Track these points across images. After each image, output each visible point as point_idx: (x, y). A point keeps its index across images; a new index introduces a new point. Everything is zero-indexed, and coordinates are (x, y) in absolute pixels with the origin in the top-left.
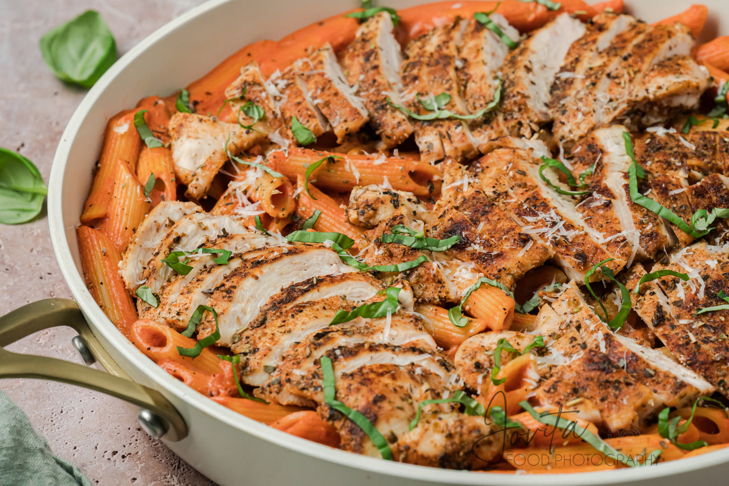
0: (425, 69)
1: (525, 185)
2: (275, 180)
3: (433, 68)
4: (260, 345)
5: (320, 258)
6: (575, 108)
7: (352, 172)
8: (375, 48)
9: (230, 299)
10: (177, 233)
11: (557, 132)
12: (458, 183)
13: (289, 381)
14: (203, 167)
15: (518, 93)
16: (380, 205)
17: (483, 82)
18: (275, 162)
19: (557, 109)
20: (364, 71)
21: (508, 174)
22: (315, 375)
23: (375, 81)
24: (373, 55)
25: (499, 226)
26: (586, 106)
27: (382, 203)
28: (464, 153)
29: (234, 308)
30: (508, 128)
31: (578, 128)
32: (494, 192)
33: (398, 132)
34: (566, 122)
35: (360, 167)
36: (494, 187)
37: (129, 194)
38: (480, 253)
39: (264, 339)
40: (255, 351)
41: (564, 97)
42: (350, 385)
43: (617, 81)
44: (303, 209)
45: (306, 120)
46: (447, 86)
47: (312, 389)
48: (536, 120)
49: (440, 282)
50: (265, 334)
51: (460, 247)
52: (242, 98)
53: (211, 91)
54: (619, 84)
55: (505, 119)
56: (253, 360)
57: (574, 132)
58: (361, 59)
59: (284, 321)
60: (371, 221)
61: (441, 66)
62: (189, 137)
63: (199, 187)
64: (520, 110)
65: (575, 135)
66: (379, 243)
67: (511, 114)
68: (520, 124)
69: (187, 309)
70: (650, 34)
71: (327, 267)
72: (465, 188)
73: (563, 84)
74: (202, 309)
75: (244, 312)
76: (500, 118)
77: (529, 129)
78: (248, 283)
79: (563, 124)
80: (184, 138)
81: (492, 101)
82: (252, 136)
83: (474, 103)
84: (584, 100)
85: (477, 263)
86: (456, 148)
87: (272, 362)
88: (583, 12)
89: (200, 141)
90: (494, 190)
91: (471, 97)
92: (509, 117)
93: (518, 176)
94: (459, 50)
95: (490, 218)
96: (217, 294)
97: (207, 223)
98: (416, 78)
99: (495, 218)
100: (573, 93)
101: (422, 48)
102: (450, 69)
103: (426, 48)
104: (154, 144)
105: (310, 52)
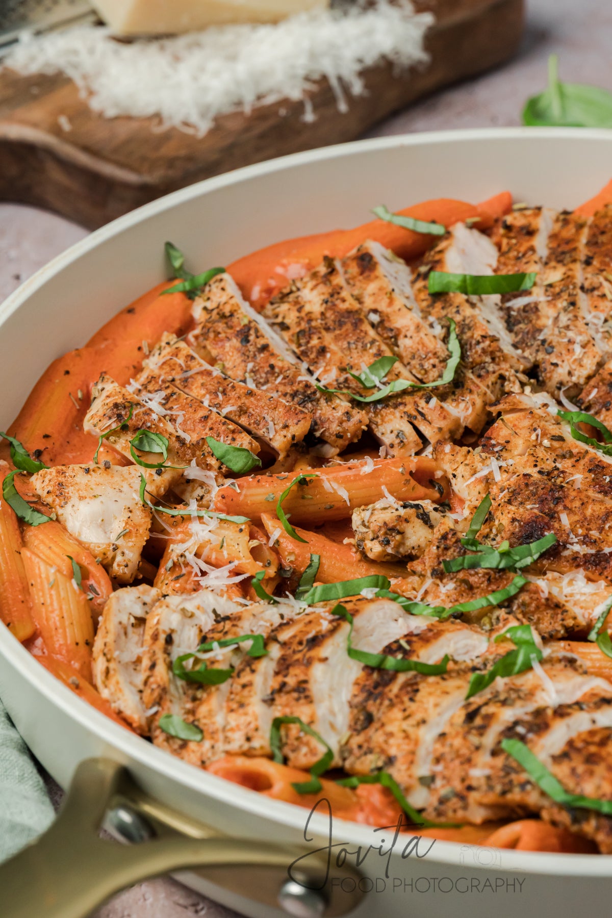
0: (328, 338)
1: (571, 455)
2: (243, 527)
3: (337, 332)
4: (393, 752)
5: (381, 614)
6: (566, 340)
7: (336, 492)
8: (250, 322)
9: (309, 700)
10: (164, 632)
11: (550, 378)
12: (484, 472)
13: (470, 788)
14: (126, 535)
15: (484, 337)
16: (405, 525)
17: (422, 334)
18: (225, 504)
19: (535, 347)
20: (246, 357)
21: (541, 444)
22: (508, 770)
23: (272, 367)
24: (252, 332)
25: (589, 512)
26: (581, 333)
27: (407, 521)
28: (452, 433)
29: (321, 710)
30: (488, 387)
31: (581, 366)
32: (540, 472)
33: (350, 425)
34: (559, 363)
35: (345, 481)
36: (536, 466)
37: (62, 594)
38: (585, 555)
39: (392, 741)
40: (390, 761)
41: (540, 330)
42: (573, 771)
43: (596, 293)
44: (292, 558)
45: (230, 438)
46: (374, 351)
47: (517, 790)
48: (522, 368)
49: (558, 606)
50: (391, 735)
51: (554, 553)
52: (125, 428)
53: (48, 433)
54: (603, 296)
55: (479, 376)
56: (398, 773)
57: (576, 373)
58: (235, 342)
59: (405, 710)
60: (401, 550)
61: (348, 326)
62: (81, 498)
63: (130, 564)
64: (493, 359)
65: (580, 376)
66: (439, 575)
67: (484, 368)
68: (502, 378)
69: (257, 729)
70: (594, 226)
71: (393, 624)
72: (498, 477)
73: (523, 314)
74: (278, 723)
75: (332, 713)
76: (470, 375)
77: (518, 383)
78: (318, 672)
79: (556, 365)
80: (74, 500)
81: (450, 356)
82: (167, 476)
83: (422, 365)
84: (571, 327)
85: (586, 569)
86: (440, 429)
87: (423, 769)
88: (476, 219)
89: (100, 499)
90: (538, 469)
91: (413, 358)
92: (483, 373)
93: (556, 444)
94: (359, 300)
95: (569, 505)
96: (281, 699)
97: (190, 606)
98: (323, 351)
99: (577, 504)
100: (550, 322)
101: (299, 310)
102: (366, 327)
103: (307, 308)
104: (37, 519)
105: (146, 350)
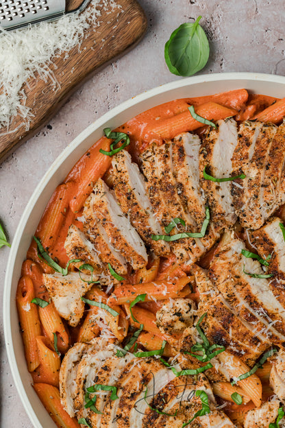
0: (161, 195)
2: (116, 319)
3: (165, 193)
6: (251, 214)
8: (131, 191)
9: (128, 425)
10: (83, 378)
12: (208, 293)
15: (219, 212)
16: (174, 323)
19: (239, 211)
23: (138, 213)
24: (132, 196)
26: (257, 213)
30: (218, 232)
31: (255, 225)
32: (228, 296)
34: (247, 221)
35: (156, 296)
36: (227, 292)
38: (235, 351)
43: (268, 189)
44: (134, 325)
46: (177, 208)
48: (232, 226)
49: (221, 375)
54: (269, 191)
55: (216, 228)
57: (253, 227)
58: (125, 197)
61: (170, 193)
62: (60, 296)
64: (222, 221)
66: (182, 352)
67: (218, 224)
68: (224, 229)
70: (274, 141)
71: (163, 378)
72: (212, 295)
73: (238, 191)
76: (212, 226)
78: (133, 412)
80: (57, 296)
81: (206, 218)
82: (91, 285)
84: (254, 209)
85: (234, 356)
86: (196, 257)
89: (67, 297)
92: (217, 226)
93: (236, 280)
94: (175, 177)
95: (233, 325)
96: (120, 421)
98: (159, 203)
99: (236, 325)
100: (247, 202)
101: (153, 172)
102: (176, 196)
103: (156, 173)
104: (44, 304)
105: (92, 185)
